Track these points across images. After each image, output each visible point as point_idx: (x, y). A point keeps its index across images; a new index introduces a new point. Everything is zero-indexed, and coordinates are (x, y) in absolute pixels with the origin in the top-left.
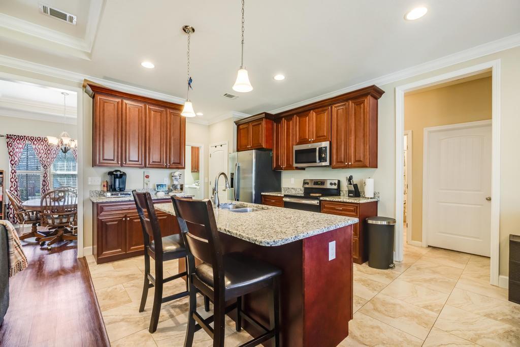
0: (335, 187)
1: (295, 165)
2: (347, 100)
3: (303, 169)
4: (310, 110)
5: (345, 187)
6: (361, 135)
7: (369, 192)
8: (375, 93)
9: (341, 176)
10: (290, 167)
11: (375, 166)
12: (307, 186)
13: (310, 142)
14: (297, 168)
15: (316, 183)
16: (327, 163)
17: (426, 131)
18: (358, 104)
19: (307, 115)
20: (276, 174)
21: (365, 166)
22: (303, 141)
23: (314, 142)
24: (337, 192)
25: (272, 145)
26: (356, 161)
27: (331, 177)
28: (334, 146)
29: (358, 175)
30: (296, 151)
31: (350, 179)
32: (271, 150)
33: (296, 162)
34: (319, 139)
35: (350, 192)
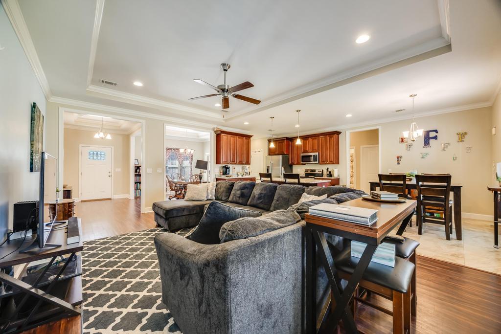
0: (321, 173)
1: (301, 163)
2: (326, 135)
3: (305, 164)
4: (309, 137)
5: (325, 173)
6: (332, 150)
7: (335, 175)
8: (338, 133)
9: (324, 168)
10: (298, 163)
11: (338, 163)
12: (306, 173)
13: (309, 152)
14: (302, 164)
15: (312, 171)
16: (317, 162)
17: (361, 147)
18: (331, 138)
19: (308, 139)
20: (291, 167)
21: (334, 164)
22: (305, 151)
23: (311, 152)
24: (322, 175)
25: (289, 152)
26: (330, 161)
27: (318, 168)
28: (320, 154)
29: (331, 167)
30: (302, 156)
31: (328, 169)
32: (288, 155)
33: (302, 161)
34: (313, 151)
35: (327, 175)
